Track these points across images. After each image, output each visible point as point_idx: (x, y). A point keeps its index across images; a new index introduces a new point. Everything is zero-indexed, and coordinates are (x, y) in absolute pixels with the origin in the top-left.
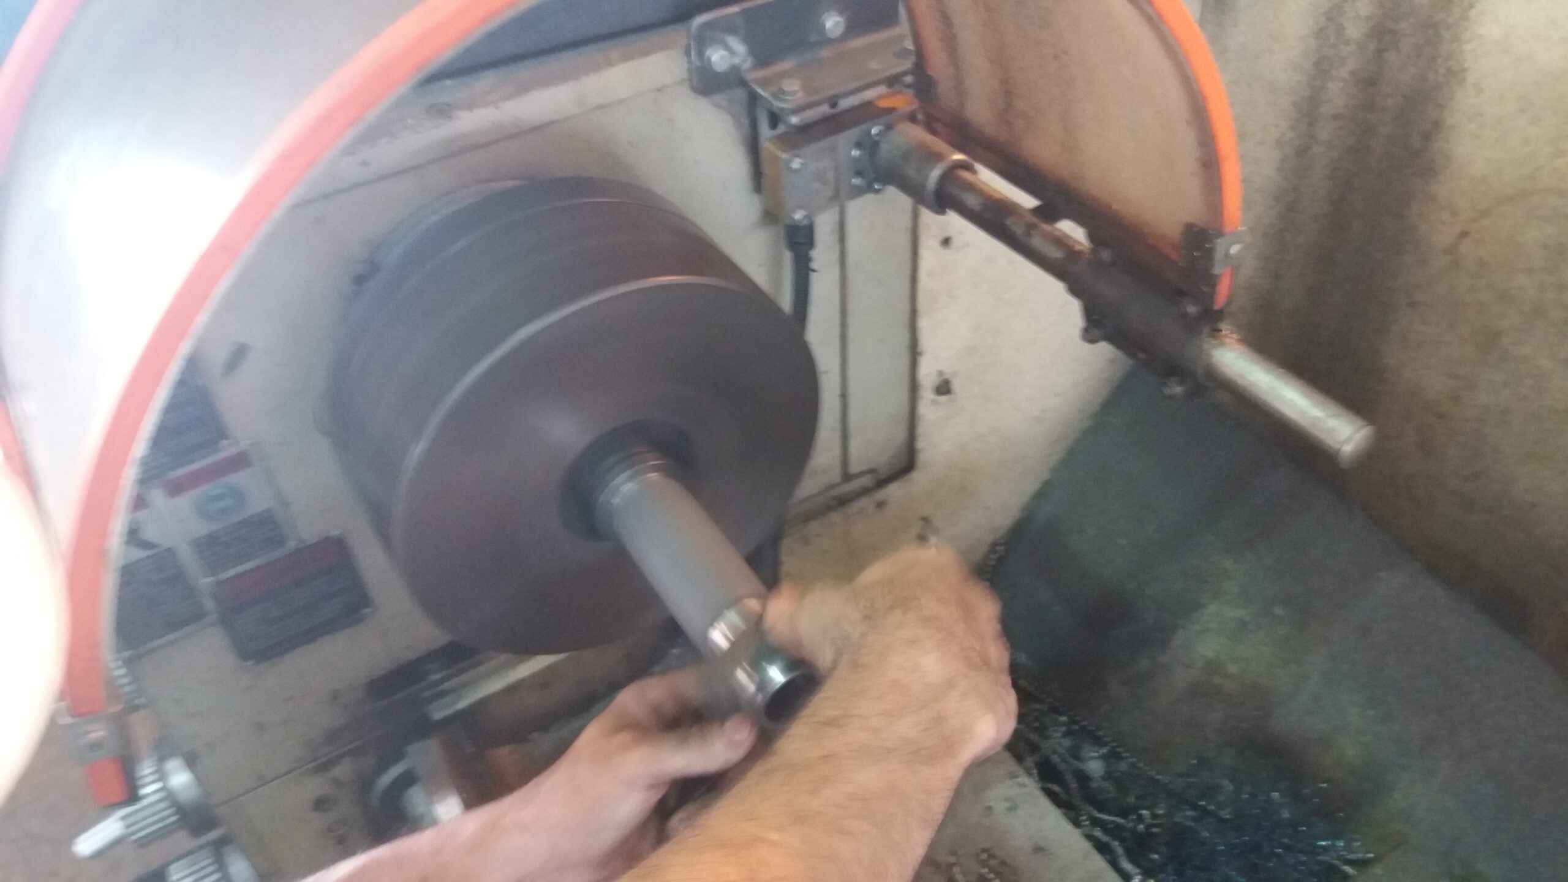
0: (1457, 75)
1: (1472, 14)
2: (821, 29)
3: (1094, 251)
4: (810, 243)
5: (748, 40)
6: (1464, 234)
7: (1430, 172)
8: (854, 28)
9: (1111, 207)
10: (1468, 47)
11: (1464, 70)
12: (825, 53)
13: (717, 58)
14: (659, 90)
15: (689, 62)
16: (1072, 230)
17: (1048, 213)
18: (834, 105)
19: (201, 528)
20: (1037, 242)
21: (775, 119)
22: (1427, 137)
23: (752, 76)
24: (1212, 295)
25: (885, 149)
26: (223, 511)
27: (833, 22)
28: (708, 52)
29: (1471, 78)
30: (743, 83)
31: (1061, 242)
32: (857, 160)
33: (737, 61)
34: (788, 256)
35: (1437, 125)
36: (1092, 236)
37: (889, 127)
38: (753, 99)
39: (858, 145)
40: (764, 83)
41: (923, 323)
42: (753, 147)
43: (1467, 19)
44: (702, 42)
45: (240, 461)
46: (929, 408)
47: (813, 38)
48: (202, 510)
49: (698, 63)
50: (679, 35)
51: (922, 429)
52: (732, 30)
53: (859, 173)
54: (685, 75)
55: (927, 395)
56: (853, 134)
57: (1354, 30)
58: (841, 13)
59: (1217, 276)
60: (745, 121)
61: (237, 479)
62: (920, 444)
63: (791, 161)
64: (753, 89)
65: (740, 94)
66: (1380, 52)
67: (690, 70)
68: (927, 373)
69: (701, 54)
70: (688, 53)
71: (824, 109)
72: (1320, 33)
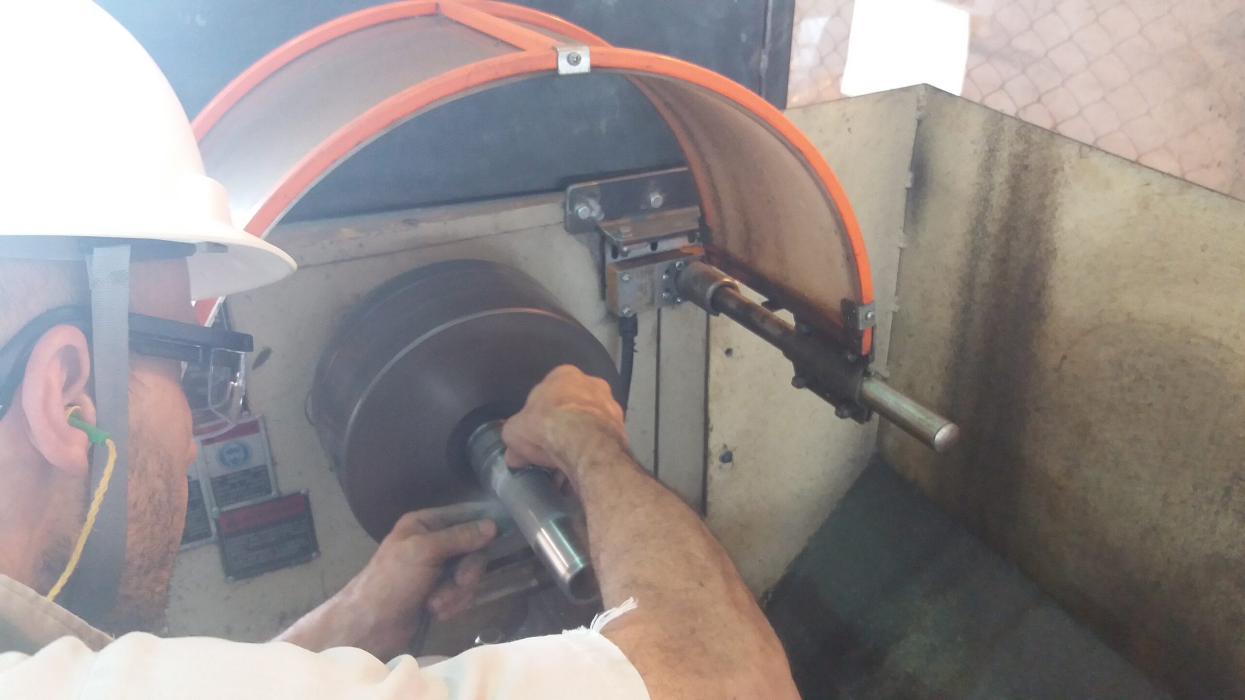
0: (1052, 252)
1: (1057, 214)
2: (648, 202)
3: (797, 326)
4: (634, 331)
5: (601, 203)
6: (1064, 357)
7: (1041, 317)
8: (668, 204)
9: (805, 295)
10: (1056, 235)
11: (1055, 249)
12: (650, 217)
13: (582, 211)
14: (545, 226)
15: (565, 212)
16: (786, 316)
17: (773, 305)
18: (654, 246)
19: (219, 471)
20: (767, 326)
21: (615, 253)
22: (1038, 294)
23: (603, 225)
24: (860, 346)
25: (683, 276)
26: (235, 461)
27: (656, 199)
28: (576, 208)
29: (1059, 255)
30: (598, 229)
31: (781, 325)
32: (666, 281)
33: (594, 214)
34: (620, 339)
35: (1044, 286)
36: (797, 319)
37: (687, 264)
38: (604, 238)
39: (667, 272)
40: (610, 229)
41: (712, 407)
42: (602, 270)
43: (1054, 217)
44: (574, 201)
45: (252, 428)
46: (717, 472)
47: (643, 207)
48: (222, 459)
49: (569, 212)
50: (560, 197)
51: (711, 487)
52: (593, 196)
53: (667, 290)
54: (562, 220)
55: (715, 462)
56: (664, 265)
57: (993, 228)
58: (661, 193)
59: (862, 332)
60: (598, 253)
61: (249, 440)
62: (710, 499)
63: (623, 275)
64: (604, 233)
65: (596, 236)
66: (1008, 241)
67: (565, 217)
68: (716, 443)
69: (572, 207)
70: (564, 207)
71: (647, 249)
72: (973, 232)
